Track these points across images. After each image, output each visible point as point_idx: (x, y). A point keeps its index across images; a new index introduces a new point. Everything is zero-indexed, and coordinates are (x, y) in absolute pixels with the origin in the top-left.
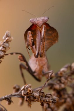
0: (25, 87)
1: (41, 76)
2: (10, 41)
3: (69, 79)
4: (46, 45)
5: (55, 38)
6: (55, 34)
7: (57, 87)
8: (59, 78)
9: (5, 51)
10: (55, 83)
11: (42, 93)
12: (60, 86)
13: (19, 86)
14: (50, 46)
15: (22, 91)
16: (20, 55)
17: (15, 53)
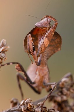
0: (25, 101)
1: (41, 88)
2: (7, 51)
3: (72, 91)
4: (48, 52)
5: (58, 45)
6: (58, 40)
7: (59, 99)
8: (60, 90)
9: (2, 62)
10: (57, 95)
11: (44, 108)
12: (62, 98)
13: (17, 100)
14: (52, 54)
15: (22, 107)
16: (17, 65)
17: (11, 63)
